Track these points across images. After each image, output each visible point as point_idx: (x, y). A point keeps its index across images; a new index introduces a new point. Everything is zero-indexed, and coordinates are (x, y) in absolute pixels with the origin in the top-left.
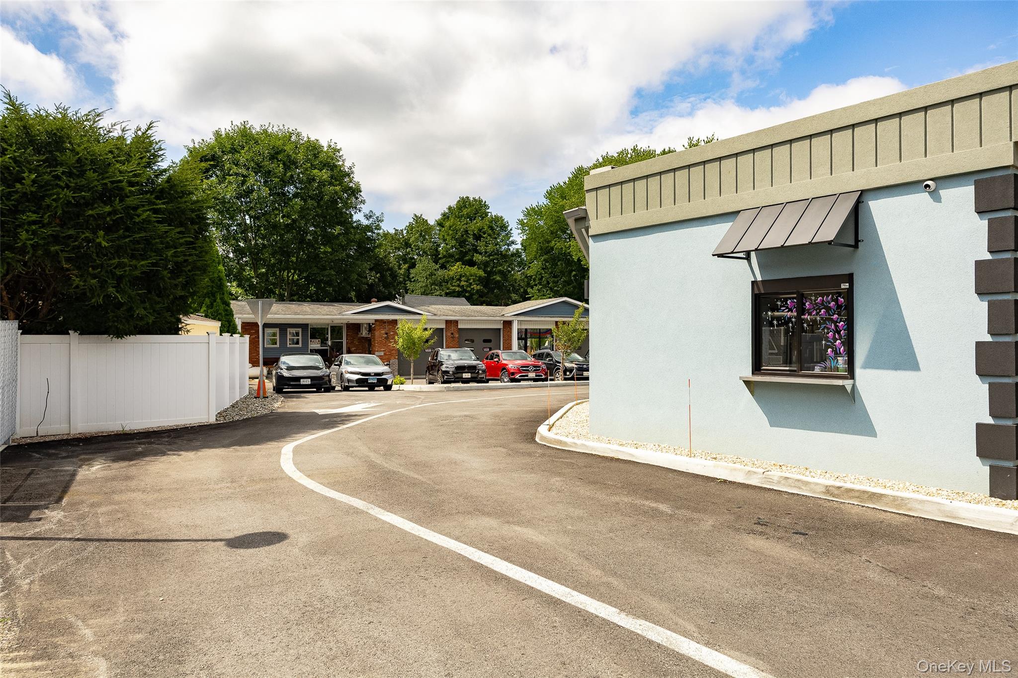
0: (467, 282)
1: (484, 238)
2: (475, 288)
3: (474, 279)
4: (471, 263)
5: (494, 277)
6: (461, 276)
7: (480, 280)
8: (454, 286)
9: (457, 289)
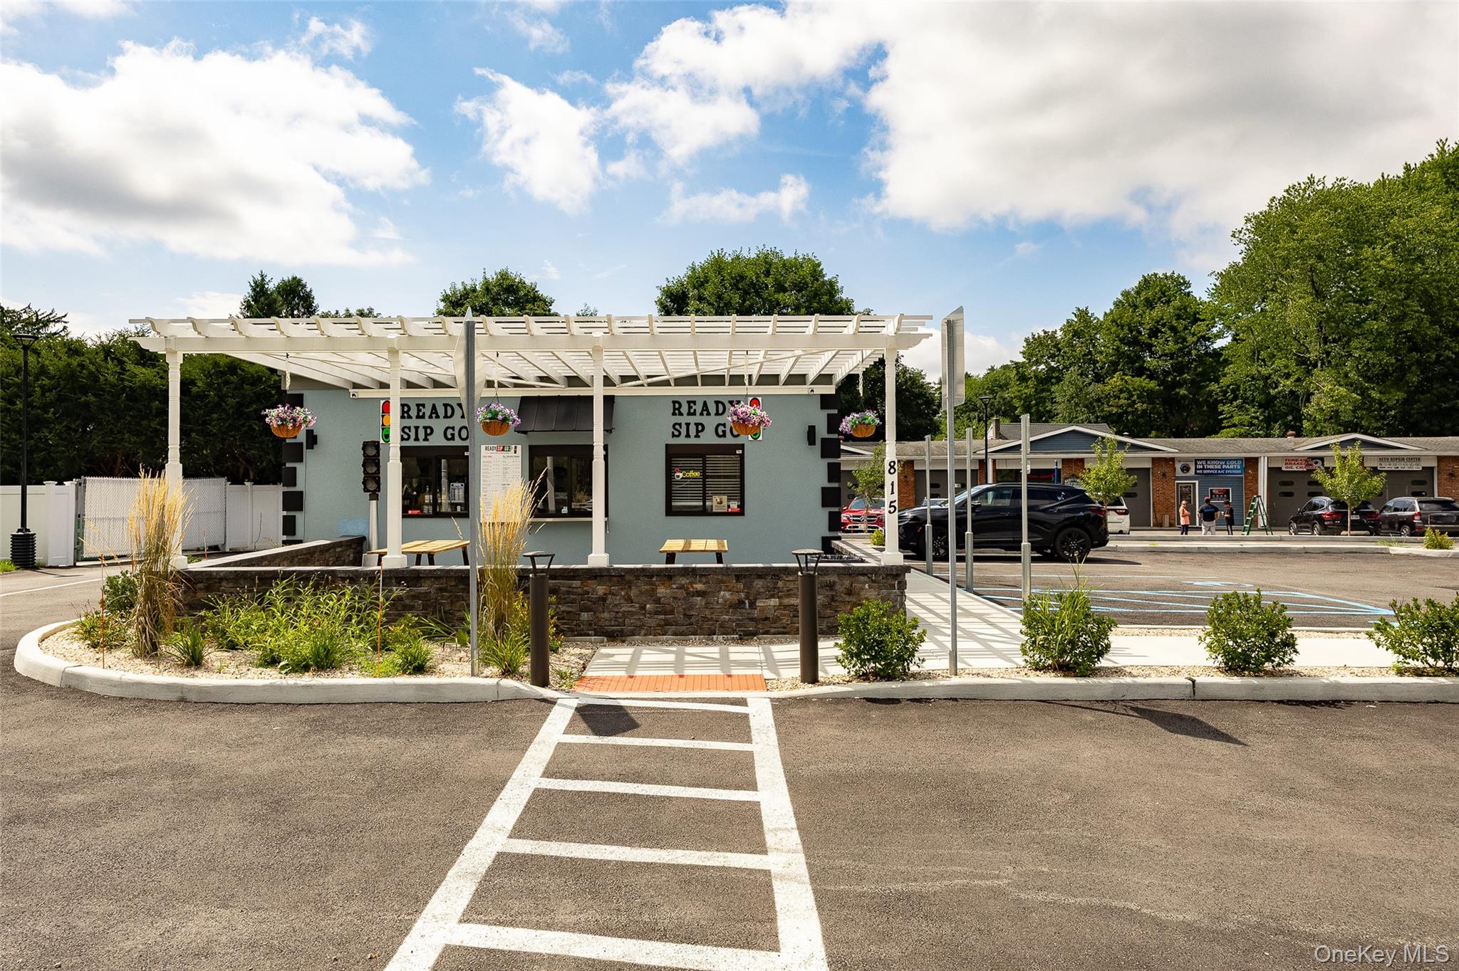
0: (1128, 399)
1: (1162, 332)
2: (1140, 408)
3: (1138, 395)
4: (1140, 372)
5: (1177, 390)
6: (1121, 391)
7: (1149, 396)
8: (1112, 406)
9: (1115, 410)
